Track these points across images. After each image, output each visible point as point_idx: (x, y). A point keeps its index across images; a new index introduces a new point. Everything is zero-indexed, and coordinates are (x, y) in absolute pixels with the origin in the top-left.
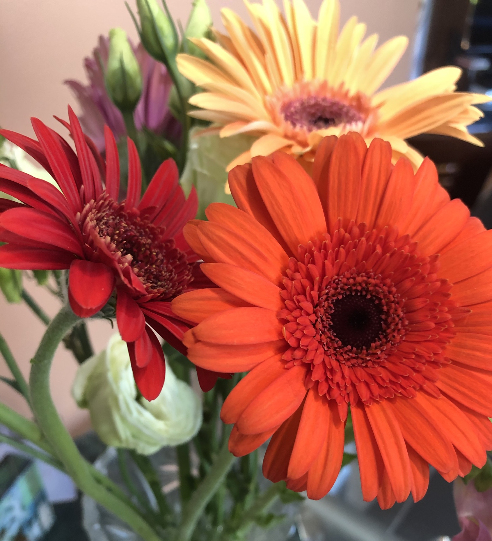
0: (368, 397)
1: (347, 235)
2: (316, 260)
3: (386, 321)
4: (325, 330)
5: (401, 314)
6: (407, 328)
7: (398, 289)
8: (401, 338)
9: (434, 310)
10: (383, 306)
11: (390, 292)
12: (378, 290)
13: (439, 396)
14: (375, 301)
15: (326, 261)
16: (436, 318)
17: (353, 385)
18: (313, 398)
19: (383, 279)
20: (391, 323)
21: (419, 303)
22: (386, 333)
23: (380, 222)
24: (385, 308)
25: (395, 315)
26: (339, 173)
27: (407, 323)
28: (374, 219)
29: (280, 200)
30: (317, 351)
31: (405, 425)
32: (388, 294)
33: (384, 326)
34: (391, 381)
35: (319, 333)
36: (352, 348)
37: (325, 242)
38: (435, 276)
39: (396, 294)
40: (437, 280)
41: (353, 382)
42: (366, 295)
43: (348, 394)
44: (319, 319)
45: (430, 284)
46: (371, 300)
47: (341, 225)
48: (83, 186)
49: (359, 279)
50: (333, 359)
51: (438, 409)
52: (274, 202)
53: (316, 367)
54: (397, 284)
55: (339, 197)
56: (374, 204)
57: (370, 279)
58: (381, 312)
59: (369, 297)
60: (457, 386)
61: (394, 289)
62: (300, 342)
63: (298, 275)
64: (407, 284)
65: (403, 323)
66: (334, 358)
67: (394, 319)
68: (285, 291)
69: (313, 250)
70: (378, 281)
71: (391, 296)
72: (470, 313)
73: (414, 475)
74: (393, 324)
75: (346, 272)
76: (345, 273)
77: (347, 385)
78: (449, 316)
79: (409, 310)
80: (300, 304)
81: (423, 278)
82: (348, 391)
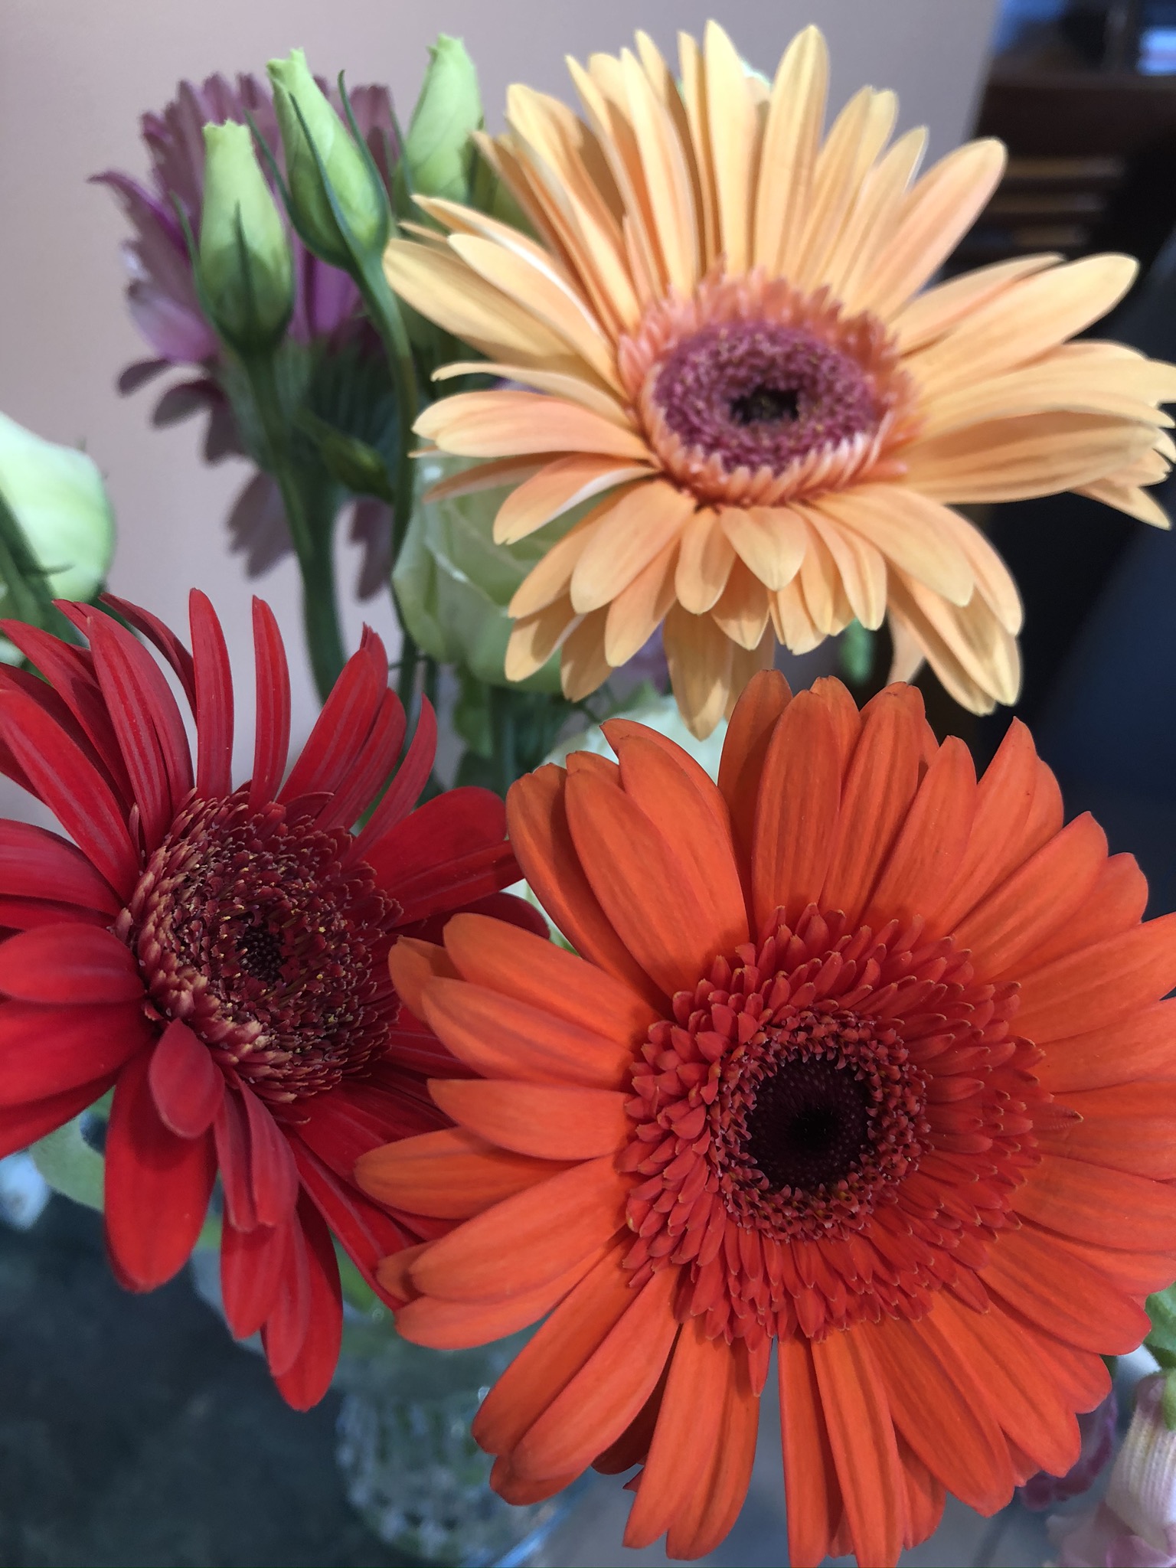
0: (822, 1319)
1: (796, 941)
2: (715, 1022)
3: (877, 1122)
4: (730, 1163)
5: (916, 1108)
6: (927, 1142)
7: (912, 1051)
8: (911, 1165)
9: (995, 1110)
10: (876, 1090)
11: (893, 1059)
12: (866, 1055)
13: (985, 1308)
14: (855, 1073)
15: (741, 1016)
16: (997, 1126)
17: (788, 1295)
18: (694, 1339)
19: (880, 1028)
20: (889, 1128)
21: (959, 1090)
22: (876, 1151)
23: (882, 900)
24: (878, 1095)
25: (900, 1112)
26: (784, 796)
27: (927, 1128)
28: (865, 894)
29: (634, 880)
30: (709, 1227)
31: (901, 1387)
32: (887, 1063)
33: (872, 1134)
34: (876, 1277)
35: (717, 1172)
36: (793, 1192)
37: (742, 974)
38: (1004, 1029)
39: (908, 1066)
40: (1006, 1041)
41: (789, 1289)
42: (836, 1061)
43: (776, 1315)
44: (717, 1140)
45: (990, 1051)
46: (848, 1071)
47: (783, 918)
48: (136, 808)
49: (820, 1031)
50: (746, 1229)
51: (980, 1339)
52: (617, 889)
53: (703, 1271)
54: (910, 1040)
55: (781, 849)
56: (869, 863)
57: (847, 1031)
58: (869, 1101)
59: (841, 1065)
60: (1029, 1280)
61: (904, 1053)
62: (669, 1221)
63: (670, 1060)
64: (936, 1045)
65: (917, 1131)
66: (749, 1227)
67: (897, 1122)
68: (638, 1101)
69: (709, 999)
70: (865, 1034)
71: (896, 1068)
72: (1078, 1122)
73: (913, 1501)
74: (894, 1131)
75: (791, 1017)
76: (788, 1020)
77: (773, 1299)
78: (1029, 1124)
79: (935, 1100)
80: (674, 1128)
81: (975, 1035)
82: (774, 1309)
